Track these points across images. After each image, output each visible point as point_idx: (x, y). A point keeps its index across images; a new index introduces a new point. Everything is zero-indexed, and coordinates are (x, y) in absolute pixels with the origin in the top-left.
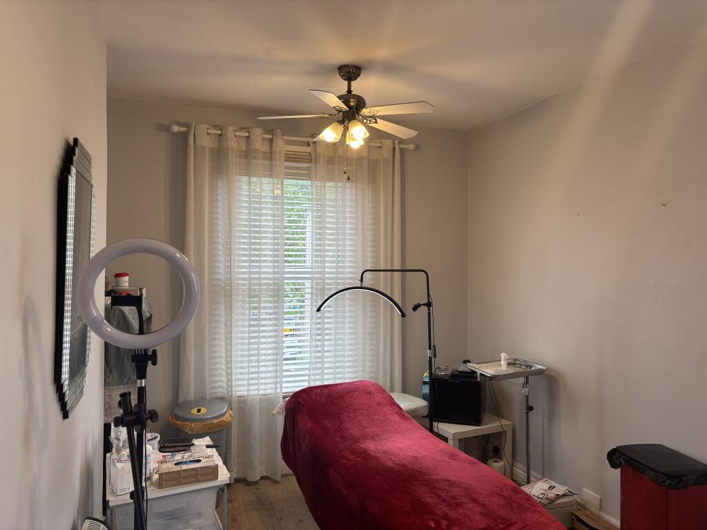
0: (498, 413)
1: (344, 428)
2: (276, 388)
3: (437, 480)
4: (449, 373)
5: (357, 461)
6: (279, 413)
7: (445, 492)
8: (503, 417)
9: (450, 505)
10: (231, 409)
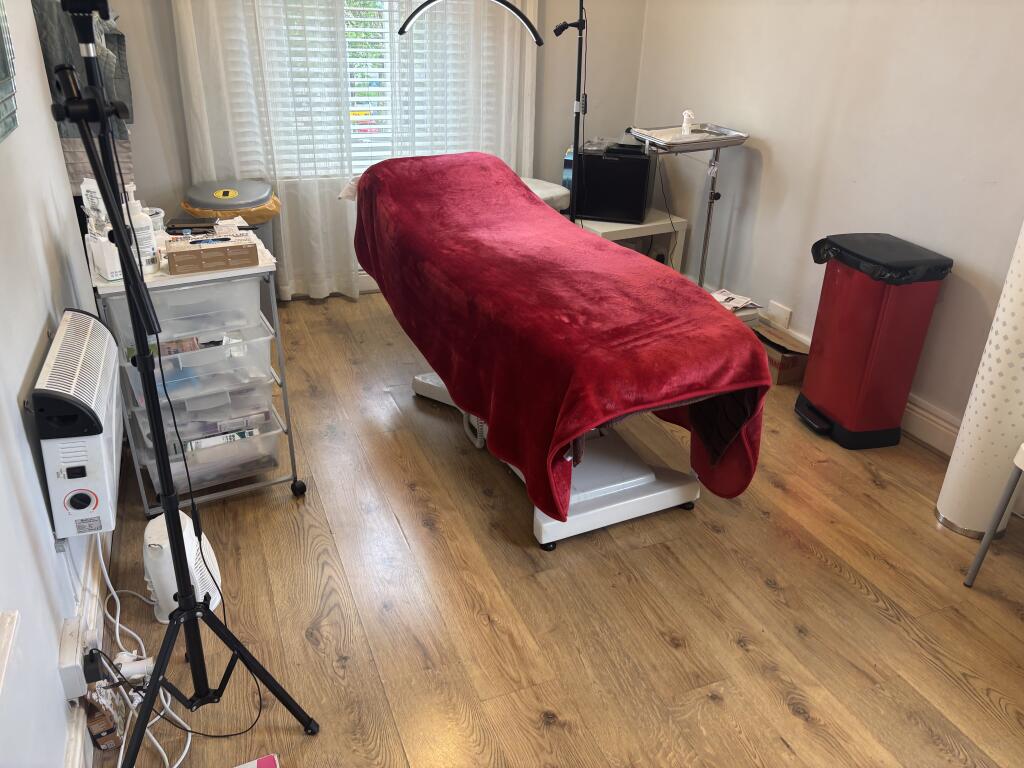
0: (669, 208)
1: (445, 213)
2: (342, 167)
3: (575, 273)
4: (603, 147)
5: (464, 252)
6: (348, 197)
7: (586, 285)
8: (675, 215)
9: (592, 299)
10: (276, 195)
